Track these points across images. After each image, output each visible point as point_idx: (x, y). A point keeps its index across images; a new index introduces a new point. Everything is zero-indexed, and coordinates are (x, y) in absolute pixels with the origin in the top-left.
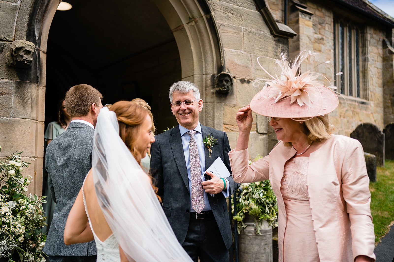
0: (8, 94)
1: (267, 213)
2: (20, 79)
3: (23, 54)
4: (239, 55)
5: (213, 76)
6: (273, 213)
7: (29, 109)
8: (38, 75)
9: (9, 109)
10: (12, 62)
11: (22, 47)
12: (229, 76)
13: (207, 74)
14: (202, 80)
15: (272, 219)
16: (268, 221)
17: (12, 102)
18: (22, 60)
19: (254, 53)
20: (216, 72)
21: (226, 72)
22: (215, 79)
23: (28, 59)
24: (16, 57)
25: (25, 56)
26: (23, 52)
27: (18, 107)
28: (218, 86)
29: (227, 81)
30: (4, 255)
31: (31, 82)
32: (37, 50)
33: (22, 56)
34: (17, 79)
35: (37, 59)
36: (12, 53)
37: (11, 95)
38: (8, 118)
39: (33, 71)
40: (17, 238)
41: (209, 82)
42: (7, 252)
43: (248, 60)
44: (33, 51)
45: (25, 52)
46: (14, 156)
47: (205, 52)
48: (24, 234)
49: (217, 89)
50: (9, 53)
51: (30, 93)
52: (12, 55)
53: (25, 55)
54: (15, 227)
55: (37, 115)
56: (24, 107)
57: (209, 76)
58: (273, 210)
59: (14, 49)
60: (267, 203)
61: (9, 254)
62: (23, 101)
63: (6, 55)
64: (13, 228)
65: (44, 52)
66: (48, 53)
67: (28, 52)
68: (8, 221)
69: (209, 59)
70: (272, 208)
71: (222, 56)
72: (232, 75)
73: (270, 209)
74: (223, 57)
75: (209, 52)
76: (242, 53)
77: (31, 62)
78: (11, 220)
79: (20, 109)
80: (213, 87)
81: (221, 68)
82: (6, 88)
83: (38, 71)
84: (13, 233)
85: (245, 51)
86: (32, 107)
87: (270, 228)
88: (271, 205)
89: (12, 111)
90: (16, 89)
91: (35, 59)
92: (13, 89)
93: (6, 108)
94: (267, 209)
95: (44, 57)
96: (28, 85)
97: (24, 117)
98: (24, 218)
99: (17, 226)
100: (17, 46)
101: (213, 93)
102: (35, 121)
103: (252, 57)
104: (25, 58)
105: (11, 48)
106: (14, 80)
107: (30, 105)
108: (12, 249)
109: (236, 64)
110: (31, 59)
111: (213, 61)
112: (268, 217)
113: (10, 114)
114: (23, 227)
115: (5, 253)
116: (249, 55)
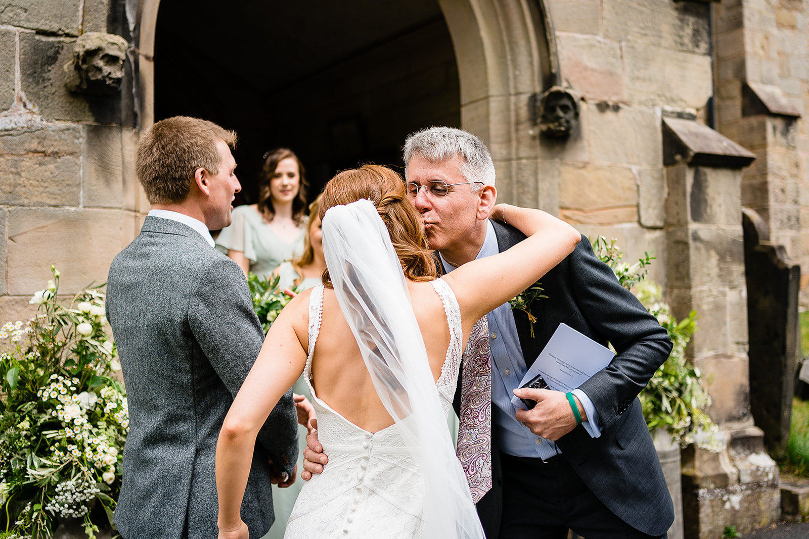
0: (72, 154)
1: (667, 413)
2: (96, 120)
3: (101, 64)
4: (591, 46)
5: (533, 98)
6: (679, 412)
7: (118, 186)
8: (137, 109)
9: (75, 189)
10: (77, 82)
11: (99, 50)
12: (569, 97)
13: (518, 94)
14: (508, 109)
15: (678, 425)
16: (671, 430)
17: (81, 172)
18: (100, 77)
19: (629, 41)
20: (538, 89)
21: (562, 87)
22: (539, 104)
23: (113, 76)
24: (87, 71)
25: (107, 69)
26: (102, 58)
27: (94, 182)
28: (545, 120)
29: (565, 109)
30: (74, 512)
31: (121, 125)
32: (133, 53)
33: (99, 70)
34: (91, 121)
35: (134, 73)
36: (78, 62)
37: (78, 157)
38: (73, 209)
39: (124, 102)
40: (101, 474)
41: (524, 112)
42: (78, 505)
43: (614, 56)
44: (122, 56)
45: (106, 59)
46: (88, 292)
47: (513, 44)
48: (115, 465)
49: (544, 127)
50: (71, 62)
51: (119, 150)
52: (77, 68)
53: (105, 65)
54: (94, 451)
55: (137, 199)
56: (108, 182)
57: (524, 99)
58: (680, 406)
59: (81, 54)
60: (666, 390)
61: (83, 510)
62: (104, 168)
63: (65, 67)
64: (91, 452)
65: (147, 58)
66: (158, 59)
67: (112, 60)
68: (79, 438)
69: (523, 59)
70: (679, 401)
71: (552, 50)
72: (575, 93)
73: (672, 402)
74: (556, 54)
75: (522, 42)
76: (599, 42)
77: (118, 81)
78: (86, 434)
79: (99, 186)
80: (533, 122)
81: (550, 78)
82: (66, 140)
83: (136, 100)
84: (92, 464)
85: (606, 36)
86: (124, 182)
87: (676, 446)
88: (675, 394)
89: (81, 193)
90: (90, 141)
91: (128, 74)
92: (82, 141)
93: (68, 185)
94: (666, 404)
95: (147, 70)
96: (115, 134)
97: (108, 205)
98: (114, 430)
99: (100, 449)
100: (88, 47)
101: (533, 138)
102: (133, 214)
103: (624, 49)
104: (106, 72)
105: (76, 52)
106: (85, 123)
107: (120, 178)
108: (91, 500)
109: (586, 68)
110: (119, 74)
111: (531, 63)
112: (669, 420)
113: (78, 198)
114: (114, 451)
115: (74, 507)
116: (616, 45)
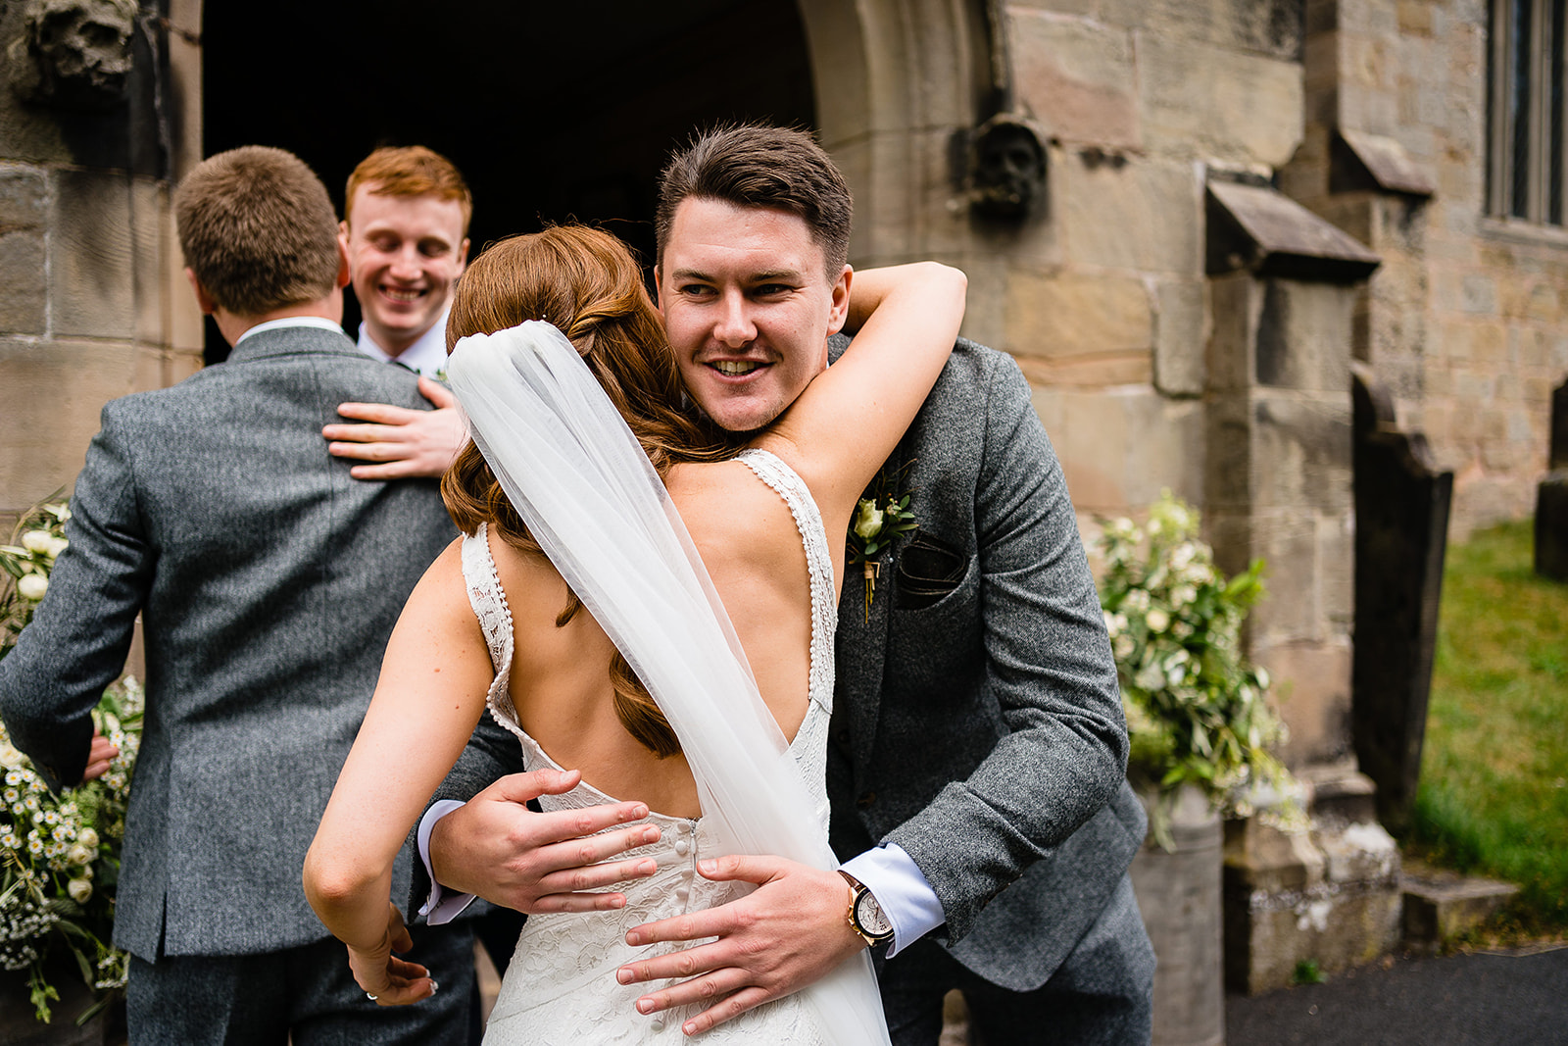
0: (28, 228)
1: (1201, 754)
2: (76, 161)
3: (80, 42)
4: (1075, 37)
5: (958, 139)
6: (1225, 754)
7: (124, 296)
8: (165, 139)
9: (35, 300)
10: (36, 80)
11: (75, 13)
12: (1028, 135)
13: (929, 129)
14: (908, 159)
15: (1223, 780)
16: (1207, 787)
17: (48, 265)
18: (78, 69)
19: (1146, 29)
20: (967, 118)
21: (1017, 115)
23: (107, 68)
24: (53, 57)
25: (93, 54)
26: (82, 32)
27: (75, 287)
28: (981, 181)
29: (1020, 159)
30: (8, 961)
31: (131, 174)
32: (154, 24)
33: (78, 55)
34: (66, 163)
35: (158, 70)
36: (33, 40)
37: (40, 235)
38: (31, 340)
39: (136, 125)
40: (64, 884)
41: (939, 165)
42: (18, 945)
43: (1118, 59)
44: (126, 27)
45: (90, 33)
47: (921, 27)
48: (94, 864)
49: (977, 195)
50: (21, 40)
51: (126, 223)
52: (34, 50)
53: (89, 47)
54: (47, 838)
55: (166, 321)
56: (103, 287)
57: (940, 139)
58: (1227, 745)
59: (40, 20)
60: (1202, 713)
61: (27, 956)
62: (95, 258)
63: (11, 49)
64: (40, 843)
65: (188, 38)
66: (209, 41)
67: (104, 35)
68: (18, 810)
69: (940, 60)
70: (1225, 735)
71: (999, 41)
72: (1042, 128)
73: (1213, 736)
74: (1005, 50)
75: (939, 26)
76: (1089, 29)
77: (118, 78)
78: (33, 803)
79: (83, 295)
80: (956, 183)
81: (992, 96)
82: (14, 200)
83: (163, 123)
84: (41, 865)
85: (1103, 19)
86: (138, 287)
87: (1215, 819)
88: (1217, 720)
89: (48, 309)
90: (64, 203)
91: (143, 66)
92: (48, 203)
93: (21, 292)
94: (1200, 738)
95: (188, 61)
96: (119, 192)
97: (104, 333)
98: (95, 793)
99: (59, 833)
100: (52, 6)
101: (956, 216)
102: (157, 352)
103: (1139, 45)
104: (92, 60)
105: (29, 18)
106: (54, 165)
107: (128, 280)
108: (44, 935)
109: (1062, 81)
110: (118, 66)
111: (956, 69)
112: (1205, 770)
113: (41, 319)
114: (89, 835)
115: (8, 949)
116: (1122, 36)
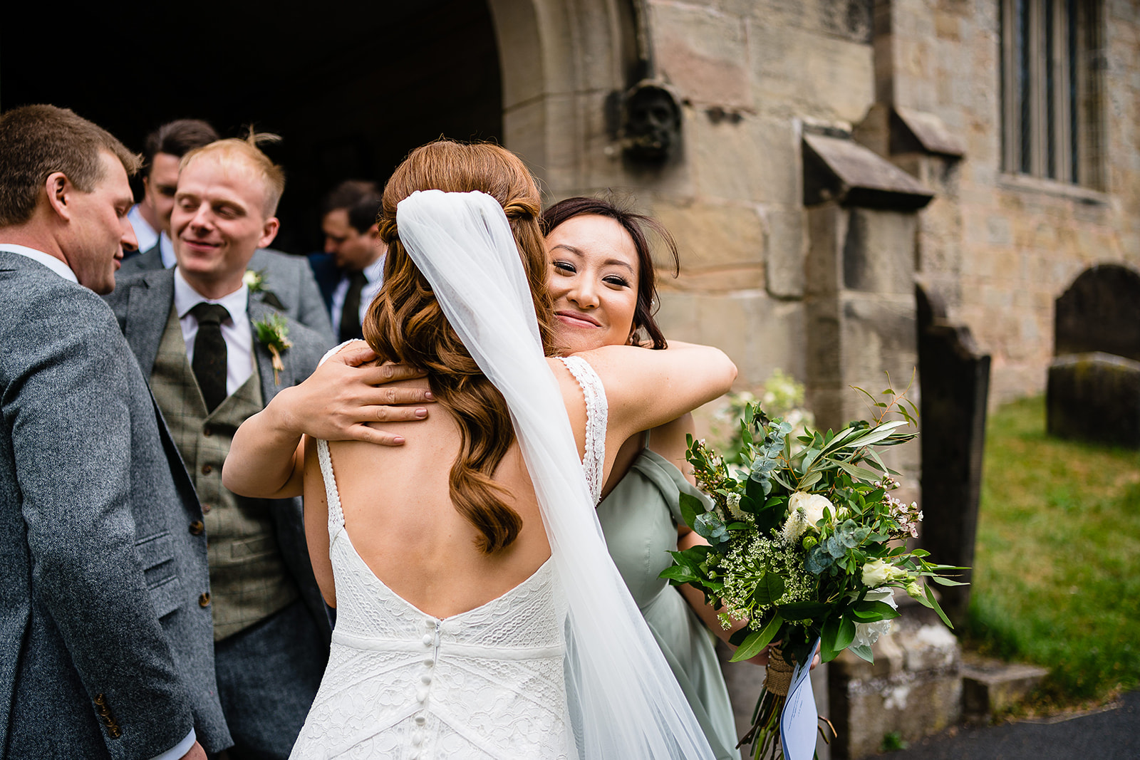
4: (700, 22)
5: (612, 99)
12: (667, 96)
13: (590, 91)
14: (574, 115)
19: (754, 17)
20: (619, 84)
21: (658, 81)
22: (621, 107)
28: (631, 131)
29: (661, 114)
41: (598, 120)
43: (734, 40)
47: (582, 14)
49: (628, 143)
57: (599, 99)
69: (597, 39)
71: (642, 24)
72: (678, 91)
74: (648, 31)
75: (596, 12)
76: (711, 17)
80: (611, 133)
81: (637, 66)
85: (722, 9)
101: (612, 159)
103: (750, 29)
109: (692, 56)
111: (610, 45)
116: (736, 22)
